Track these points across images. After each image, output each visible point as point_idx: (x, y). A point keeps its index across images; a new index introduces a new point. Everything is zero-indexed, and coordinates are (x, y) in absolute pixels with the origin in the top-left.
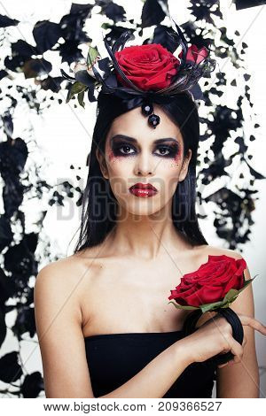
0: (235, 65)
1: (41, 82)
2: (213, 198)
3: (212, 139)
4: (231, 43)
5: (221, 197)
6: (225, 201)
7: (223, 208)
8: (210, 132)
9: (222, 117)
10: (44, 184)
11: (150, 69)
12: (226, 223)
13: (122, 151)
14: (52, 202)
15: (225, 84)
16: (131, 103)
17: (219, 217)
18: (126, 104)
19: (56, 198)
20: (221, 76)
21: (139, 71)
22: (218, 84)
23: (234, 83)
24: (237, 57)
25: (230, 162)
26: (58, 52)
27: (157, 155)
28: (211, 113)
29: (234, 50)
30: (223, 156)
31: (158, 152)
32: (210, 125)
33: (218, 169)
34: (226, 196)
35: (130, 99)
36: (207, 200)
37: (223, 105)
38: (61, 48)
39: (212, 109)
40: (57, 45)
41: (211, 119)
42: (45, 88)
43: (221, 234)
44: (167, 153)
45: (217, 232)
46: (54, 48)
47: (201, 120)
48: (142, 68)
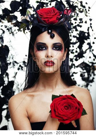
0: (86, 15)
1: (14, 24)
2: (79, 66)
3: (78, 44)
4: (84, 7)
5: (83, 65)
6: (84, 67)
7: (83, 70)
8: (77, 41)
9: (82, 35)
10: (16, 62)
11: (50, 16)
12: (84, 75)
13: (41, 48)
14: (19, 69)
15: (82, 22)
16: (43, 29)
17: (82, 73)
18: (41, 30)
19: (20, 68)
21: (46, 16)
22: (80, 23)
23: (86, 22)
24: (87, 12)
25: (85, 52)
26: (19, 12)
28: (78, 34)
29: (86, 9)
30: (82, 50)
31: (54, 48)
32: (77, 38)
33: (81, 55)
34: (84, 65)
35: (43, 28)
36: (77, 67)
37: (82, 31)
38: (20, 11)
39: (78, 32)
40: (19, 10)
41: (78, 36)
42: (15, 26)
43: (84, 79)
44: (58, 49)
45: (82, 79)
46: (18, 11)
47: (74, 37)
48: (47, 15)
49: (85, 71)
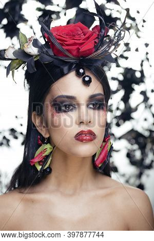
0: (138, 36)
4: (133, 19)
6: (133, 139)
15: (129, 50)
20: (127, 45)
25: (136, 109)
27: (91, 108)
28: (121, 73)
29: (136, 25)
31: (91, 106)
34: (133, 135)
36: (120, 138)
41: (121, 78)
44: (98, 106)
47: (113, 79)
48: (74, 39)
49: (136, 147)
